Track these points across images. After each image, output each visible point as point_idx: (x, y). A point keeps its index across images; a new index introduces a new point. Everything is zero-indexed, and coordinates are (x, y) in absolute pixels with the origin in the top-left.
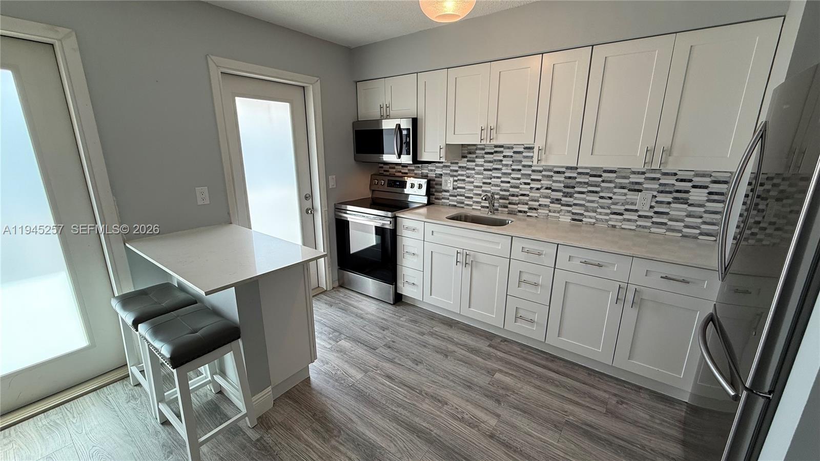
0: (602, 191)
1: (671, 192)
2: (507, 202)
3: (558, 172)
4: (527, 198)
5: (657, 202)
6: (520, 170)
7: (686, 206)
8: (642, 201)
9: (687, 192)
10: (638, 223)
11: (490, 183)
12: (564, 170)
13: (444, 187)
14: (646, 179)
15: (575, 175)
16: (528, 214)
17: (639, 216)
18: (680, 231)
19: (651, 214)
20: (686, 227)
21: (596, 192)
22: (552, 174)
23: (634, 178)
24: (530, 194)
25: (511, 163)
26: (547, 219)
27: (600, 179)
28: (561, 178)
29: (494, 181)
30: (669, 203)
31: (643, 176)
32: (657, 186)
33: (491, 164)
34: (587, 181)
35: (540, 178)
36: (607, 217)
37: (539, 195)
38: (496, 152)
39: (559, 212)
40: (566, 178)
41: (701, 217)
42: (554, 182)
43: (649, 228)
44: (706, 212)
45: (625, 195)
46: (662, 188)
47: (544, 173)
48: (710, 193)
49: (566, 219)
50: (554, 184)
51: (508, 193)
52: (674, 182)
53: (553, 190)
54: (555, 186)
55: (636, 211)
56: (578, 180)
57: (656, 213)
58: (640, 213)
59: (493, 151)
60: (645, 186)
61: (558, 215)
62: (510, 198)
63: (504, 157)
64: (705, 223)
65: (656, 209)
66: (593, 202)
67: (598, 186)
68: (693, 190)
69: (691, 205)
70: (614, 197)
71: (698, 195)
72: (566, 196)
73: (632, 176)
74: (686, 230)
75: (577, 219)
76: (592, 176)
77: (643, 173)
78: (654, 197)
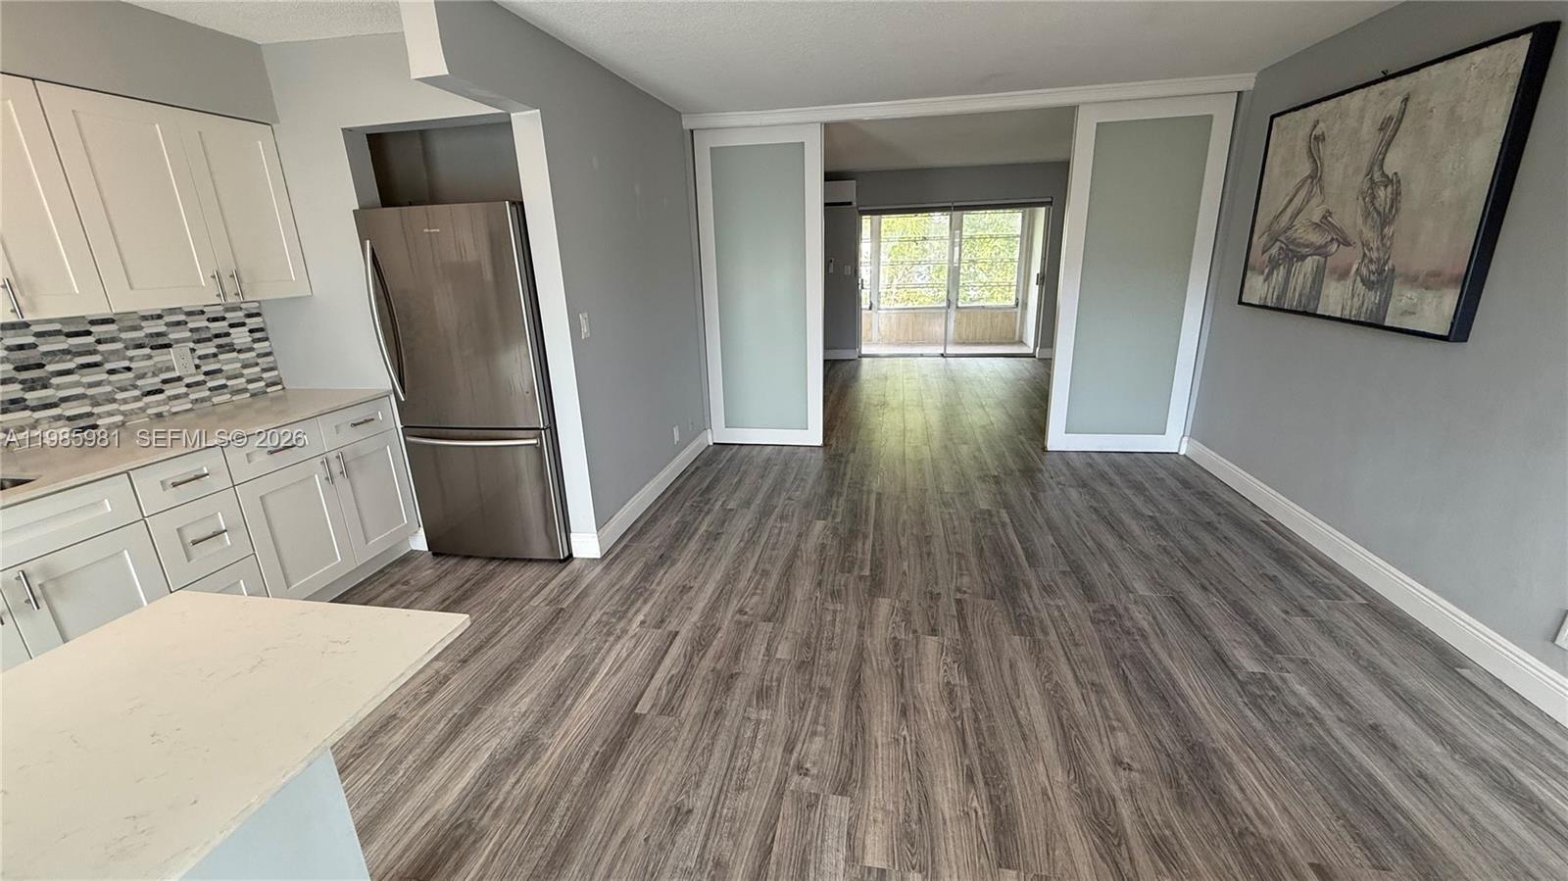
0: (106, 360)
1: (209, 340)
5: (200, 358)
7: (235, 354)
8: (179, 360)
9: (228, 335)
10: (192, 397)
14: (168, 325)
15: (31, 339)
17: (188, 386)
18: (245, 390)
19: (201, 378)
20: (250, 381)
21: (96, 365)
23: (151, 328)
27: (91, 339)
30: (215, 355)
31: (161, 322)
32: (189, 334)
34: (64, 346)
36: (140, 404)
40: (9, 349)
41: (257, 364)
43: (209, 399)
44: (258, 356)
46: (196, 336)
48: (251, 331)
52: (206, 324)
55: (179, 379)
56: (42, 349)
57: (206, 374)
58: (187, 381)
60: (172, 336)
64: (264, 370)
65: (205, 369)
66: (98, 384)
67: (94, 352)
68: (232, 331)
69: (240, 351)
70: (133, 365)
71: (240, 337)
72: (32, 389)
73: (143, 324)
74: (251, 386)
75: (85, 425)
76: (69, 335)
77: (160, 317)
78: (193, 350)
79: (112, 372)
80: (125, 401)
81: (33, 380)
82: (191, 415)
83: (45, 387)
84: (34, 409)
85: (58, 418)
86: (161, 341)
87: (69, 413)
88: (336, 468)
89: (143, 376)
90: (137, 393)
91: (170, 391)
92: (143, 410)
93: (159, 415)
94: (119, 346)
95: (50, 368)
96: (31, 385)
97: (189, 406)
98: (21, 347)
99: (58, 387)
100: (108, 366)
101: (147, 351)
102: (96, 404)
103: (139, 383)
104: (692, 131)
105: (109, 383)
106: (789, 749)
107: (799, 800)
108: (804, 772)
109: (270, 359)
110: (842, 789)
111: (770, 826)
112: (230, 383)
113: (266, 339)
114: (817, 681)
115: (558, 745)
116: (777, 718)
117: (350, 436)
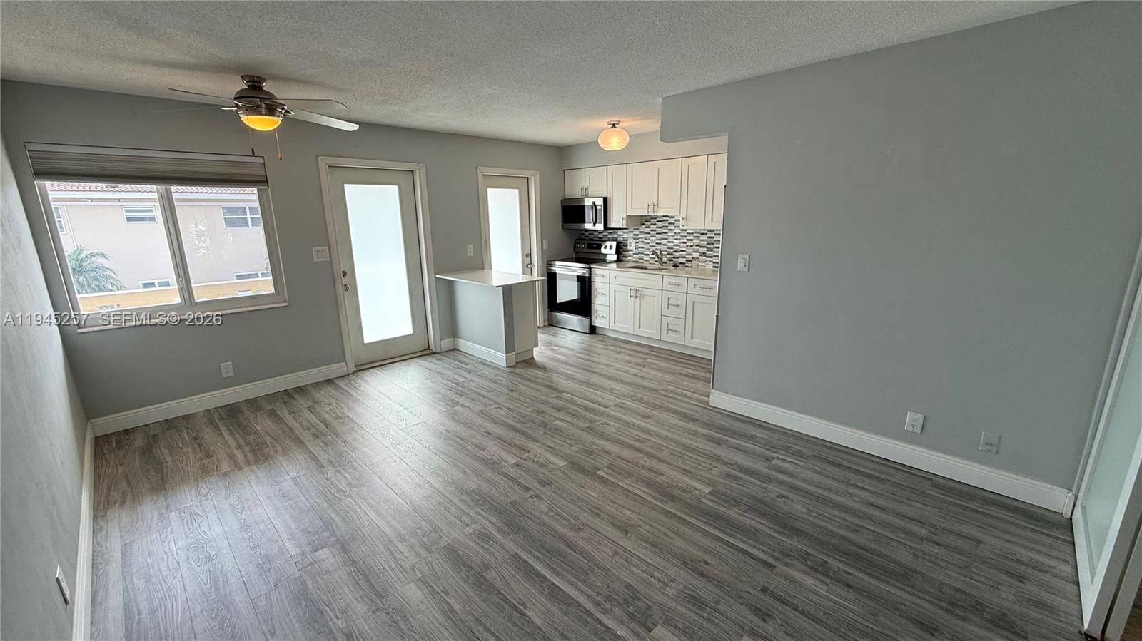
2: (672, 256)
3: (703, 234)
4: (685, 253)
11: (660, 243)
16: (686, 265)
22: (699, 235)
24: (687, 250)
26: (698, 268)
28: (704, 237)
29: (663, 242)
33: (661, 229)
37: (692, 250)
39: (705, 262)
51: (672, 250)
61: (705, 264)
62: (674, 253)
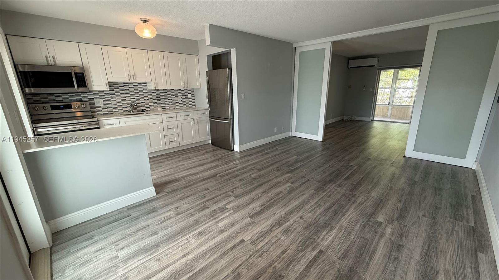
0: (168, 98)
1: (184, 96)
3: (153, 92)
4: (144, 104)
5: (182, 99)
6: (138, 93)
8: (179, 99)
9: (187, 95)
10: (180, 106)
12: (155, 91)
13: (97, 105)
14: (178, 92)
15: (159, 93)
17: (180, 104)
18: (189, 106)
19: (182, 103)
20: (190, 104)
21: (167, 98)
22: (151, 93)
23: (176, 93)
24: (145, 102)
25: (134, 90)
26: (154, 110)
27: (167, 94)
29: (127, 98)
30: (185, 99)
31: (177, 92)
32: (181, 94)
33: (124, 91)
34: (163, 95)
35: (147, 95)
36: (172, 106)
37: (148, 102)
38: (125, 86)
40: (156, 94)
42: (153, 96)
43: (182, 107)
44: (192, 100)
45: (175, 98)
46: (182, 95)
47: (148, 93)
48: (192, 95)
49: (160, 109)
50: (153, 97)
51: (135, 103)
52: (184, 93)
53: (153, 99)
54: (153, 98)
55: (178, 102)
56: (160, 95)
57: (183, 102)
58: (180, 103)
59: (123, 85)
60: (179, 95)
61: (157, 108)
62: (137, 105)
63: (129, 87)
64: (193, 103)
65: (183, 101)
66: (167, 101)
67: (167, 96)
68: (188, 94)
69: (189, 98)
70: (172, 99)
71: (190, 96)
72: (158, 101)
73: (175, 92)
74: (190, 105)
75: (164, 108)
76: (164, 93)
77: (177, 91)
78: (181, 97)
79: (169, 100)
80: (170, 105)
81: (159, 100)
82: (179, 109)
83: (160, 101)
84: (158, 104)
85: (160, 106)
86: (177, 95)
87: (162, 106)
88: (196, 122)
89: (173, 101)
90: (172, 104)
91: (177, 104)
92: (172, 107)
93: (174, 108)
94: (171, 95)
95: (161, 98)
96: (158, 100)
97: (179, 107)
98: (158, 94)
99: (161, 101)
100: (168, 99)
101: (174, 97)
102: (166, 105)
103: (172, 102)
104: (295, 48)
105: (168, 101)
106: (234, 189)
107: (227, 195)
108: (233, 192)
109: (194, 101)
110: (236, 197)
111: (218, 196)
112: (186, 104)
113: (194, 97)
114: (254, 182)
115: (200, 175)
116: (238, 184)
117: (199, 116)
